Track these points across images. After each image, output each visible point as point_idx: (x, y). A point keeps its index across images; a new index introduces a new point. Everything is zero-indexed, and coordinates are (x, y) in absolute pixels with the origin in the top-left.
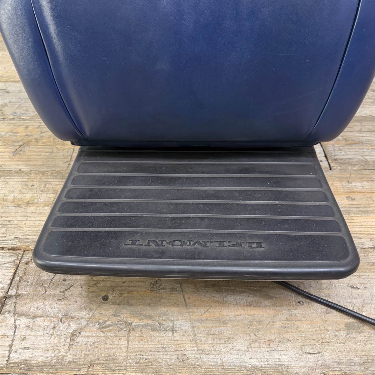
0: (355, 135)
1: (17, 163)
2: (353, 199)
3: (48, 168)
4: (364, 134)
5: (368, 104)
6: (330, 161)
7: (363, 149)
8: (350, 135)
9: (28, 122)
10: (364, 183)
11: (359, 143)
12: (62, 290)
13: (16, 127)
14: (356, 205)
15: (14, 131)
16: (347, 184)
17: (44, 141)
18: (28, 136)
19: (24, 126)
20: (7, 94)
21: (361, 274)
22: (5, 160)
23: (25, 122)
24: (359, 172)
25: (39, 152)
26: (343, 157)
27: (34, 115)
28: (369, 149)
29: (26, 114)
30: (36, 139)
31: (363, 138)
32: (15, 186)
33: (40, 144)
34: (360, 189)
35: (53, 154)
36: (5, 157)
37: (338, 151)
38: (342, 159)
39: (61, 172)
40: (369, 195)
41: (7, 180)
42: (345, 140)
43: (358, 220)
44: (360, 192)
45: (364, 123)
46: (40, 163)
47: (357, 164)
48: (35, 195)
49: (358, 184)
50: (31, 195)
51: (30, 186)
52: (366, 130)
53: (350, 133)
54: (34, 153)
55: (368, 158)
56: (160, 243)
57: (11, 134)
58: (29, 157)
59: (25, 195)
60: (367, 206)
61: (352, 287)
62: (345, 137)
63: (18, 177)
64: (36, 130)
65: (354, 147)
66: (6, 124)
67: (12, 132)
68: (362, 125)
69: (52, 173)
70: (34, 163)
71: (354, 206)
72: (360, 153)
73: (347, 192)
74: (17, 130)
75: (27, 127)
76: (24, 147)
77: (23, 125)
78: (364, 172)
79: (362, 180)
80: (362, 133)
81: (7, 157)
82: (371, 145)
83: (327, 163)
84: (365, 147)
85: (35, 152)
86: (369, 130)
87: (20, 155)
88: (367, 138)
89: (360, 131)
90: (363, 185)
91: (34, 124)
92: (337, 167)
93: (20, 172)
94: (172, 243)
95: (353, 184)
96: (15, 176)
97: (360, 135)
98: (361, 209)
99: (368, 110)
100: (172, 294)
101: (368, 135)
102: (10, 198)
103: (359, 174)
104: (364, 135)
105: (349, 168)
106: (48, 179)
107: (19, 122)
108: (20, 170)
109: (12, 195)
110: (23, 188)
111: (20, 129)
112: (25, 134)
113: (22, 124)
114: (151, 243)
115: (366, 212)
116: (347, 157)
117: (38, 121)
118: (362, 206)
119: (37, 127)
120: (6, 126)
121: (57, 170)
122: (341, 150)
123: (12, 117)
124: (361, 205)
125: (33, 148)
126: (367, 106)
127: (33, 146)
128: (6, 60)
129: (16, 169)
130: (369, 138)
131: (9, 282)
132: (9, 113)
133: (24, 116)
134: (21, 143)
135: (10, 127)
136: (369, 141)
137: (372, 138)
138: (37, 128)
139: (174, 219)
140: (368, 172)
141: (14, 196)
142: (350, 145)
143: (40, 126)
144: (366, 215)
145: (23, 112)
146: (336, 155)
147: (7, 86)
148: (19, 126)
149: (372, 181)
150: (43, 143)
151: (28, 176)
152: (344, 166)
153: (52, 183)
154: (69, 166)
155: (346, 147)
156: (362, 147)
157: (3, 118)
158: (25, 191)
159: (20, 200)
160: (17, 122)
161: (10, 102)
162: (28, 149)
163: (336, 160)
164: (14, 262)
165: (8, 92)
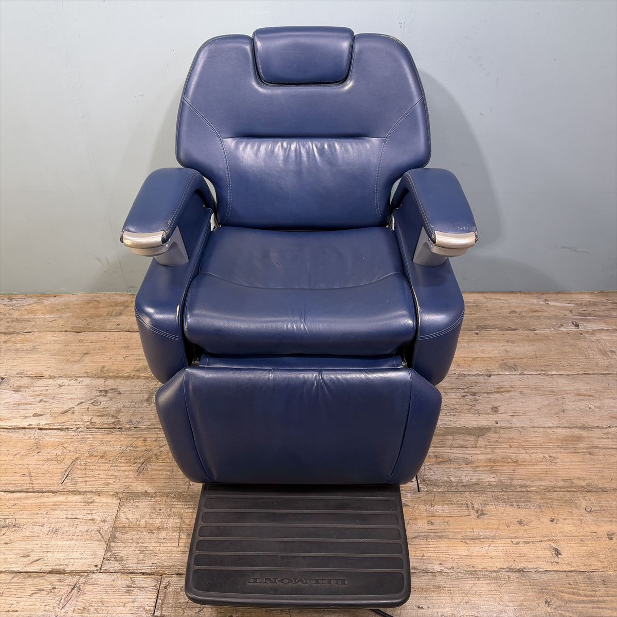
0: (446, 451)
1: (142, 484)
2: (432, 524)
3: (171, 489)
4: (454, 450)
5: (464, 411)
6: (419, 482)
7: (450, 468)
8: (441, 451)
9: (145, 432)
10: (445, 506)
11: (447, 461)
12: (197, 611)
13: (135, 440)
14: (434, 529)
15: (134, 444)
16: (430, 507)
17: (163, 457)
18: (147, 451)
19: (142, 439)
20: (119, 397)
21: (427, 596)
22: (131, 480)
23: (142, 433)
24: (443, 495)
25: (160, 470)
26: (432, 477)
27: (149, 424)
28: (455, 468)
29: (142, 423)
30: (156, 455)
31: (453, 455)
32: (145, 510)
33: (160, 460)
34: (440, 513)
35: (174, 473)
36: (130, 476)
37: (428, 470)
38: (429, 480)
39: (183, 493)
40: (447, 519)
41: (137, 504)
42: (436, 457)
43: (433, 546)
44: (440, 516)
45: (457, 437)
46: (163, 484)
47: (442, 486)
48: (164, 520)
49: (440, 507)
50: (160, 520)
51: (157, 510)
52: (456, 445)
53: (442, 448)
54: (156, 472)
55: (453, 479)
56: (273, 580)
57: (131, 448)
58: (153, 477)
59: (155, 520)
60: (443, 530)
61: (419, 607)
62: (436, 454)
63: (146, 500)
64: (154, 443)
65: (443, 466)
66: (124, 436)
67: (132, 446)
68: (454, 439)
69: (175, 496)
70: (158, 484)
71: (433, 531)
72: (447, 473)
73: (429, 516)
74: (136, 443)
75: (145, 440)
76: (146, 465)
77: (141, 437)
78: (447, 495)
79: (443, 502)
80: (452, 449)
81: (132, 476)
82: (458, 464)
83: (416, 484)
84: (452, 466)
85: (157, 470)
86: (459, 446)
87: (144, 474)
88: (455, 455)
89: (451, 447)
90: (444, 509)
91: (152, 436)
92: (424, 488)
93: (146, 494)
94: (282, 581)
95: (436, 507)
96: (143, 499)
97: (450, 451)
98: (438, 534)
99: (463, 419)
100: (282, 614)
101: (457, 452)
102: (142, 523)
103: (442, 496)
104: (454, 452)
105: (435, 490)
106: (173, 502)
107: (136, 433)
108: (146, 492)
109: (144, 520)
110: (153, 513)
111: (139, 443)
112: (145, 448)
113: (140, 435)
114: (267, 581)
115: (441, 537)
116: (435, 477)
117: (155, 431)
118: (439, 531)
119: (155, 439)
120: (125, 438)
121: (180, 491)
122: (431, 469)
123: (128, 426)
124: (438, 529)
125: (154, 466)
126: (462, 415)
127: (154, 464)
128: (109, 346)
129: (142, 491)
130: (458, 455)
131: (154, 605)
132: (125, 422)
133: (139, 425)
134: (142, 460)
135: (129, 440)
136: (457, 458)
137: (460, 456)
138: (155, 441)
139: (283, 557)
140: (450, 494)
141: (146, 521)
142: (439, 463)
143: (157, 437)
144: (440, 540)
145: (138, 420)
146: (425, 475)
147: (117, 384)
148: (138, 438)
149: (452, 504)
150: (164, 459)
151: (154, 498)
152: (430, 488)
153: (176, 506)
154: (189, 487)
155: (435, 466)
156: (449, 467)
157: (120, 428)
158: (154, 516)
159: (151, 525)
160: (134, 432)
161: (124, 407)
162: (150, 467)
163: (424, 480)
164: (155, 586)
165: (120, 393)
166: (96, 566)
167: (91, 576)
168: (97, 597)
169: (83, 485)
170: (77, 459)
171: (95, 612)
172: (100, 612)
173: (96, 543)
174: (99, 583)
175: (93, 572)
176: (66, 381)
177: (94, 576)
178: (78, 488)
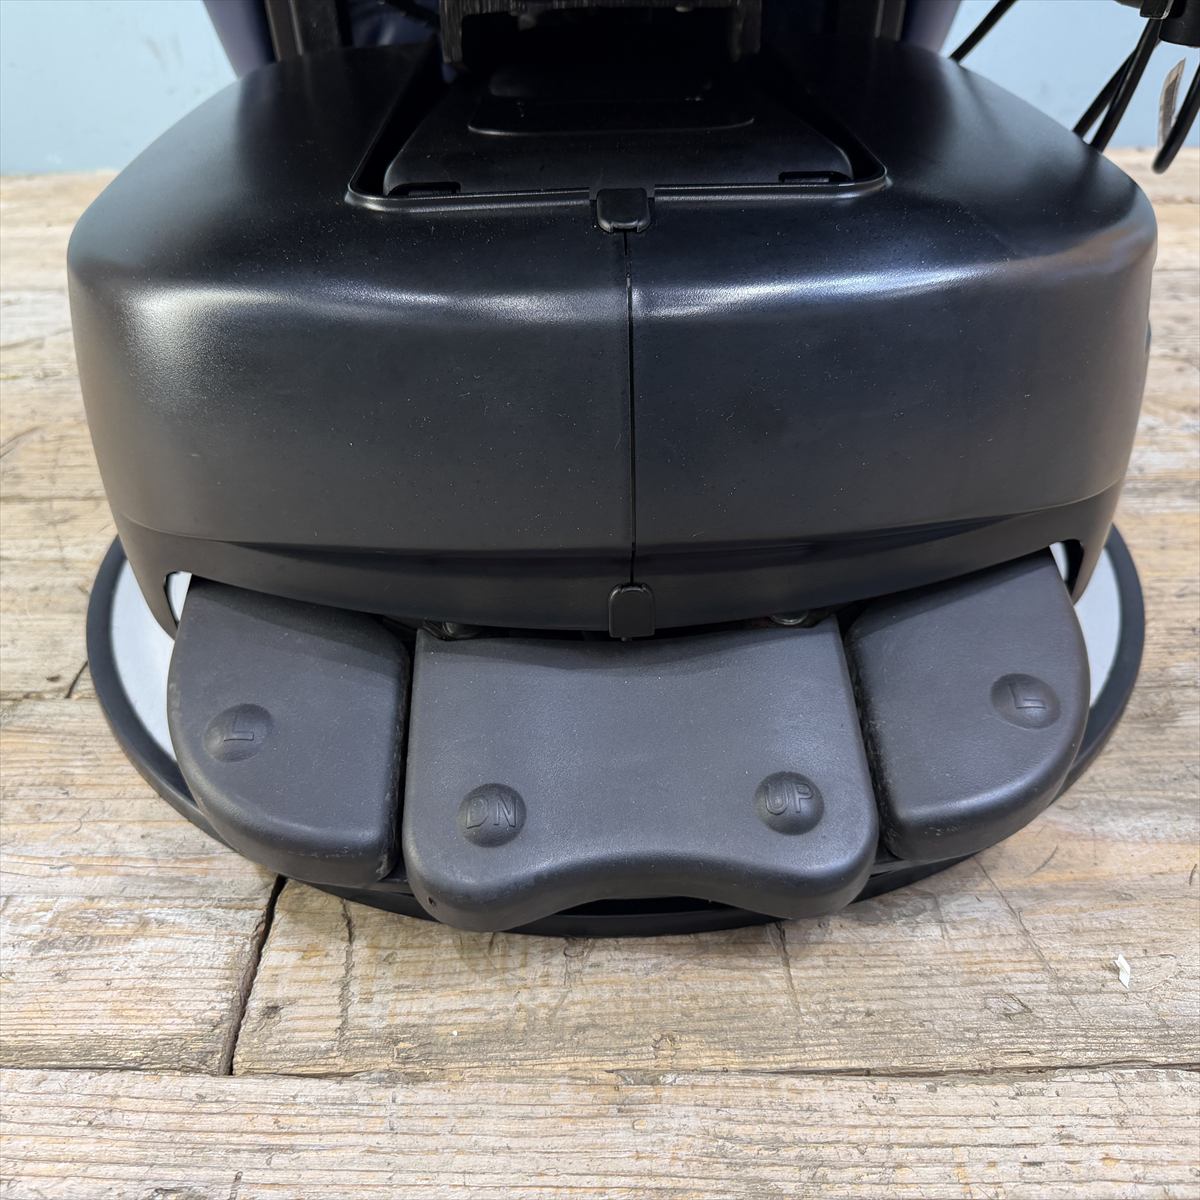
166: (53, 679)
167: (25, 707)
168: (43, 771)
169: (45, 483)
170: (33, 430)
171: (26, 816)
172: (50, 818)
173: (67, 616)
174: (59, 727)
175: (39, 697)
176: (28, 296)
177: (41, 708)
178: (22, 489)
